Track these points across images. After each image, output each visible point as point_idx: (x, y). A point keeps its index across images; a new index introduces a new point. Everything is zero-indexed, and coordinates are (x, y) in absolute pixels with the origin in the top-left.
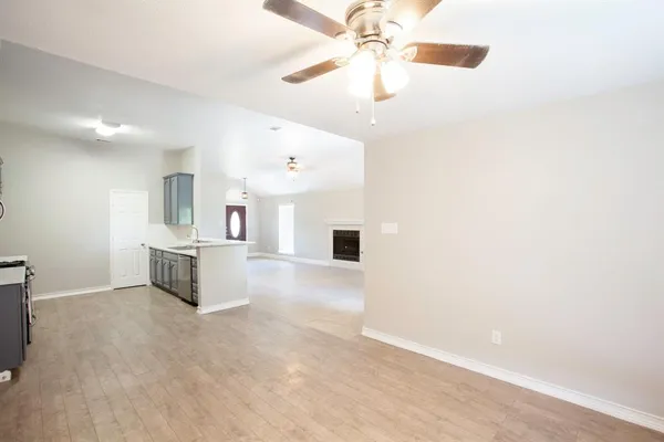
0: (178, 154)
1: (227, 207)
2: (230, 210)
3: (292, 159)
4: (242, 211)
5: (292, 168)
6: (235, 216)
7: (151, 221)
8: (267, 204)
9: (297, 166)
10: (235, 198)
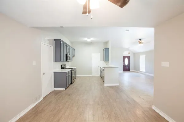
0: (106, 43)
1: (124, 56)
2: (124, 57)
3: (140, 40)
4: (129, 57)
5: (140, 43)
6: (126, 59)
7: (100, 60)
8: (137, 55)
9: (143, 42)
10: (126, 54)
